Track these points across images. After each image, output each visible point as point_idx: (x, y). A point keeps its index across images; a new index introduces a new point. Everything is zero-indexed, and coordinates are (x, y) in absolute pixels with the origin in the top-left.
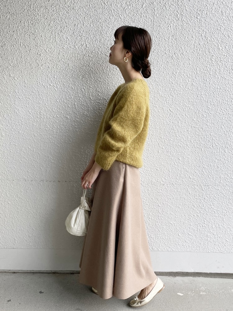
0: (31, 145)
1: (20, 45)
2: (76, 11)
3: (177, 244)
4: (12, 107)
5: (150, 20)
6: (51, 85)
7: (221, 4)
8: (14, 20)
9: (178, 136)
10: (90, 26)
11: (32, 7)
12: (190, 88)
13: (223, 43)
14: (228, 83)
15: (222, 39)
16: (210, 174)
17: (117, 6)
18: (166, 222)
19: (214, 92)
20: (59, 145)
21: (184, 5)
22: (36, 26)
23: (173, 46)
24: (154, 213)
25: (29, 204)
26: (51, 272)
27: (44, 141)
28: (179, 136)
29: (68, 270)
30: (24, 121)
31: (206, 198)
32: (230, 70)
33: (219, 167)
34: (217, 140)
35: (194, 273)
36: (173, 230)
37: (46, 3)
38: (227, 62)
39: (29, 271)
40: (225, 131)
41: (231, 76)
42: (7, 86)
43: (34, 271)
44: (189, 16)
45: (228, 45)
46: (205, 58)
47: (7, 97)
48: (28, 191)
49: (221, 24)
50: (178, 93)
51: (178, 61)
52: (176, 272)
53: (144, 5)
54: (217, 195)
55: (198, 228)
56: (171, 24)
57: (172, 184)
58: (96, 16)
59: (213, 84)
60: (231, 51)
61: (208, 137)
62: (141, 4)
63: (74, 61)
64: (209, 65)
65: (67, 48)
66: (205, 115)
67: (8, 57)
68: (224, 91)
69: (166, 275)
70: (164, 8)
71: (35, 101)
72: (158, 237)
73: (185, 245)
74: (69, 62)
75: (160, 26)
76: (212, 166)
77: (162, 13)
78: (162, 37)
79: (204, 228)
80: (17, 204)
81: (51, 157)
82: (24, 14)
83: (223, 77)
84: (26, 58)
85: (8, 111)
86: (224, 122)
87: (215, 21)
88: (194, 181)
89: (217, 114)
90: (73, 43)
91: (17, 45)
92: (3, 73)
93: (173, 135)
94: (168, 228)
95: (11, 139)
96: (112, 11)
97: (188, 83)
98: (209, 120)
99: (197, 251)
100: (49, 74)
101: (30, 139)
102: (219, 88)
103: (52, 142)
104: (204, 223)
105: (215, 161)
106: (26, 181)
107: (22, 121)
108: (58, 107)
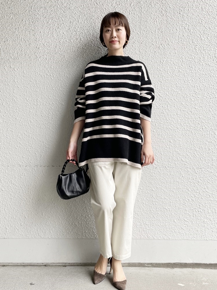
0: (27, 131)
1: (21, 40)
2: (72, 10)
3: (173, 231)
4: (10, 95)
5: (138, 16)
6: (48, 74)
7: (201, 2)
8: (16, 19)
9: (168, 119)
10: (84, 22)
11: (33, 8)
12: (177, 75)
13: (205, 34)
14: (212, 69)
15: (203, 31)
16: (202, 157)
17: (108, 6)
18: (161, 207)
19: (200, 78)
20: (54, 131)
21: (167, 3)
22: (36, 24)
23: (160, 38)
24: (148, 198)
25: (23, 190)
26: (42, 264)
27: (39, 126)
28: (170, 120)
29: (60, 262)
30: (21, 108)
31: (200, 180)
32: (213, 58)
33: (211, 149)
34: (207, 123)
35: (192, 264)
36: (169, 216)
37: (45, 4)
38: (210, 50)
39: (19, 264)
40: (214, 114)
41: (215, 63)
42: (7, 76)
43: (25, 264)
44: (173, 12)
45: (209, 36)
46: (190, 48)
47: (7, 86)
48: (22, 176)
49: (202, 18)
50: (166, 79)
51: (165, 50)
52: (174, 263)
53: (132, 4)
54: (211, 178)
55: (194, 213)
56: (157, 20)
57: (165, 168)
58: (90, 14)
59: (198, 70)
60: (213, 41)
61: (197, 119)
62: (129, 4)
63: (70, 53)
64: (193, 54)
65: (63, 42)
66: (193, 99)
67: (10, 51)
68: (209, 76)
69: (164, 267)
70: (150, 6)
71: (32, 89)
72: (153, 223)
73: (181, 232)
74: (65, 53)
75: (147, 21)
76: (203, 149)
77: (148, 10)
78: (149, 31)
79: (200, 213)
80: (11, 190)
81: (46, 142)
82: (26, 14)
83: (208, 64)
84: (25, 52)
85: (7, 99)
86: (212, 106)
87: (196, 15)
88: (187, 164)
89: (205, 98)
90: (69, 38)
91: (18, 40)
92: (4, 65)
93: (163, 119)
94: (162, 214)
95: (8, 125)
96: (103, 10)
97: (175, 70)
98: (197, 104)
99: (194, 238)
100: (47, 65)
101: (26, 125)
102: (204, 74)
103: (47, 127)
104: (200, 208)
105: (206, 144)
106: (20, 167)
107: (20, 108)
108: (54, 94)
